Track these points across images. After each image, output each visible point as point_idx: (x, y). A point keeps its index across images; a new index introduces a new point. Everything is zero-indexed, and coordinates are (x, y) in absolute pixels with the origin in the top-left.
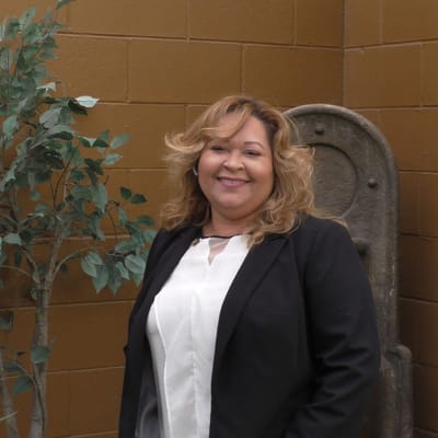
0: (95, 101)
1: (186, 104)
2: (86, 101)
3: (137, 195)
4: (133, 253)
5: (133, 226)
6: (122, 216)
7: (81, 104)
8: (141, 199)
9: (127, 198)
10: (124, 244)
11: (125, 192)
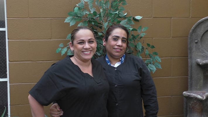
0: (141, 17)
1: (171, 18)
2: (138, 17)
3: (152, 46)
4: (151, 63)
5: (151, 55)
6: (147, 52)
7: (136, 18)
8: (153, 47)
9: (149, 47)
10: (148, 60)
11: (148, 45)
